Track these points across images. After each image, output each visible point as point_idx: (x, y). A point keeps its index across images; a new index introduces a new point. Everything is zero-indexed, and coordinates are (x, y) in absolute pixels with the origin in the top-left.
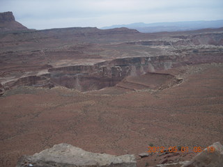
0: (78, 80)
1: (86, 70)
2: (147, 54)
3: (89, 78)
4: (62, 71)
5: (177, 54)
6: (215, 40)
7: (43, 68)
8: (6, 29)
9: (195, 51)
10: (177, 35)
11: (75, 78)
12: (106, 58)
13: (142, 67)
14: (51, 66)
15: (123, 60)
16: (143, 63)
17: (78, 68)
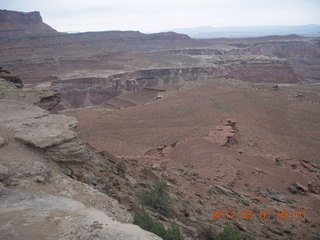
0: (88, 95)
1: (98, 82)
2: (180, 65)
3: (102, 93)
4: (70, 84)
5: (215, 66)
6: (280, 50)
7: (45, 80)
8: (27, 32)
9: (243, 63)
10: (236, 42)
11: (85, 93)
12: (130, 69)
13: (171, 81)
14: (56, 78)
15: (149, 72)
16: (172, 75)
17: (90, 81)
